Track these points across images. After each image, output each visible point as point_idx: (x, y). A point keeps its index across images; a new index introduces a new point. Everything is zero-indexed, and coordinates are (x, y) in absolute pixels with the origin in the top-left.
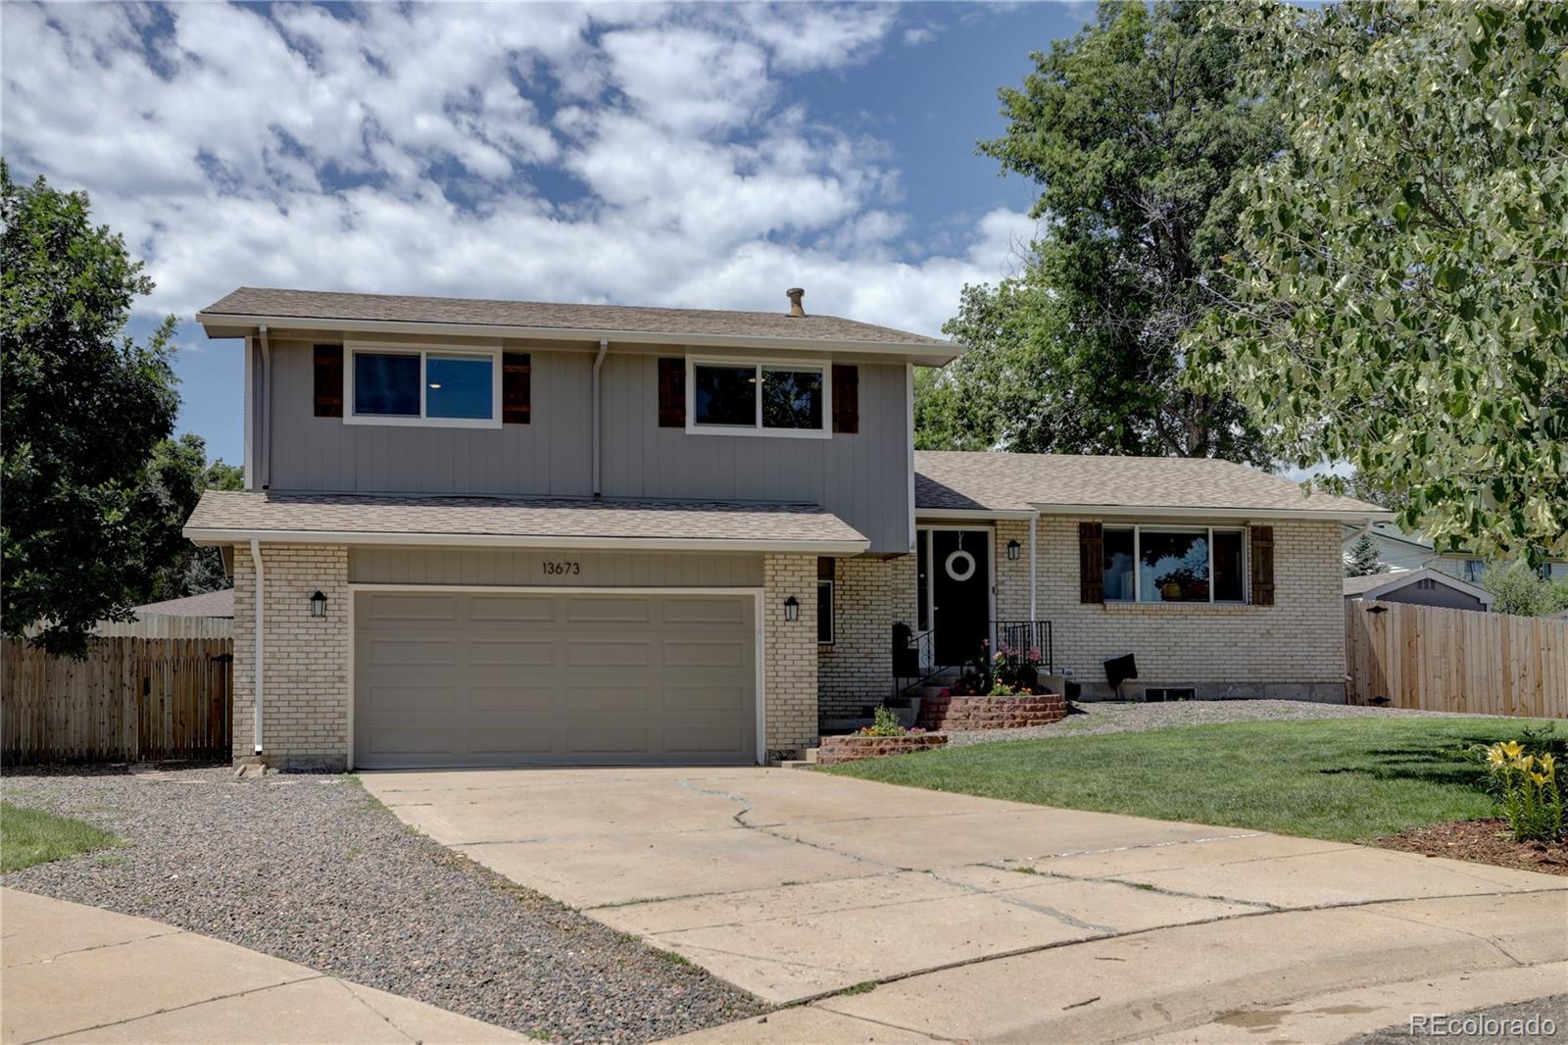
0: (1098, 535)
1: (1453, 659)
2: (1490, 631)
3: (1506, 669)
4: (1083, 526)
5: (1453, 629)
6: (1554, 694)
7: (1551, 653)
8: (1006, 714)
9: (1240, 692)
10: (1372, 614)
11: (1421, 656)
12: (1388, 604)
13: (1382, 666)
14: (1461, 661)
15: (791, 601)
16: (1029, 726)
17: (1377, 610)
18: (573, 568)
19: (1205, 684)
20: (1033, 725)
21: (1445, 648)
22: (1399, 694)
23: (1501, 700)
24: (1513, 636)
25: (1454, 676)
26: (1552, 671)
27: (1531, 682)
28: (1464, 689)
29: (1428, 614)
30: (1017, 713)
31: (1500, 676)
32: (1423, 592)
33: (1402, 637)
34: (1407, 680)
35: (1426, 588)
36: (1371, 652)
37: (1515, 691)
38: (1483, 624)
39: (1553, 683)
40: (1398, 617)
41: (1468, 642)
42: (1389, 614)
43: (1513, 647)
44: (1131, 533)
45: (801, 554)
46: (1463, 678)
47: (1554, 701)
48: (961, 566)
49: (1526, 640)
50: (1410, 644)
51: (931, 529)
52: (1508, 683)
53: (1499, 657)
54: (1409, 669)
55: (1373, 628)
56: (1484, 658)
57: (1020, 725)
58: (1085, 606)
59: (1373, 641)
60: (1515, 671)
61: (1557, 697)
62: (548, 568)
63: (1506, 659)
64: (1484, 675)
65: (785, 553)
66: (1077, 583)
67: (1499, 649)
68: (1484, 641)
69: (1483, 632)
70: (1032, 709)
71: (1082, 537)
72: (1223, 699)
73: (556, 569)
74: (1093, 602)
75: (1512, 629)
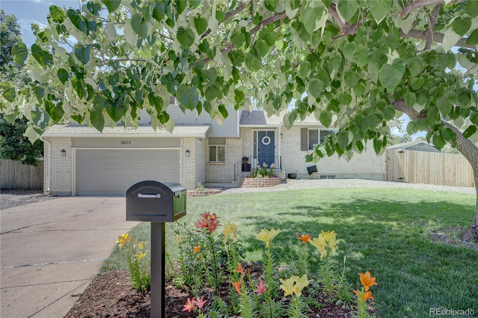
0: (306, 132)
1: (426, 166)
2: (438, 158)
3: (443, 170)
4: (302, 129)
5: (426, 158)
6: (459, 177)
7: (459, 165)
8: (258, 183)
9: (350, 176)
10: (400, 153)
11: (415, 166)
12: (405, 151)
13: (402, 169)
14: (428, 167)
15: (188, 151)
16: (264, 187)
17: (401, 152)
18: (129, 143)
19: (339, 174)
20: (265, 187)
21: (423, 164)
22: (408, 177)
23: (441, 179)
24: (446, 160)
25: (426, 171)
26: (459, 170)
27: (452, 173)
28: (429, 175)
29: (418, 153)
30: (261, 183)
31: (441, 171)
32: (421, 147)
33: (409, 160)
34: (410, 172)
35: (422, 145)
36: (399, 164)
37: (446, 176)
38: (436, 156)
39: (459, 173)
40: (408, 154)
41: (431, 161)
42: (405, 153)
43: (446, 163)
44: (317, 131)
45: (191, 138)
46: (429, 172)
47: (459, 179)
48: (266, 141)
49: (451, 161)
50: (412, 162)
51: (258, 130)
52: (444, 174)
53: (441, 166)
54: (411, 170)
55: (400, 158)
56: (436, 166)
57: (261, 187)
58: (302, 152)
59: (400, 161)
60: (446, 170)
61: (461, 178)
62: (122, 143)
63: (443, 166)
64: (436, 171)
65: (186, 137)
66: (300, 145)
67: (441, 164)
68: (436, 161)
69: (436, 159)
70: (266, 182)
71: (302, 132)
72: (344, 178)
73: (124, 143)
74: (305, 150)
75: (446, 157)
